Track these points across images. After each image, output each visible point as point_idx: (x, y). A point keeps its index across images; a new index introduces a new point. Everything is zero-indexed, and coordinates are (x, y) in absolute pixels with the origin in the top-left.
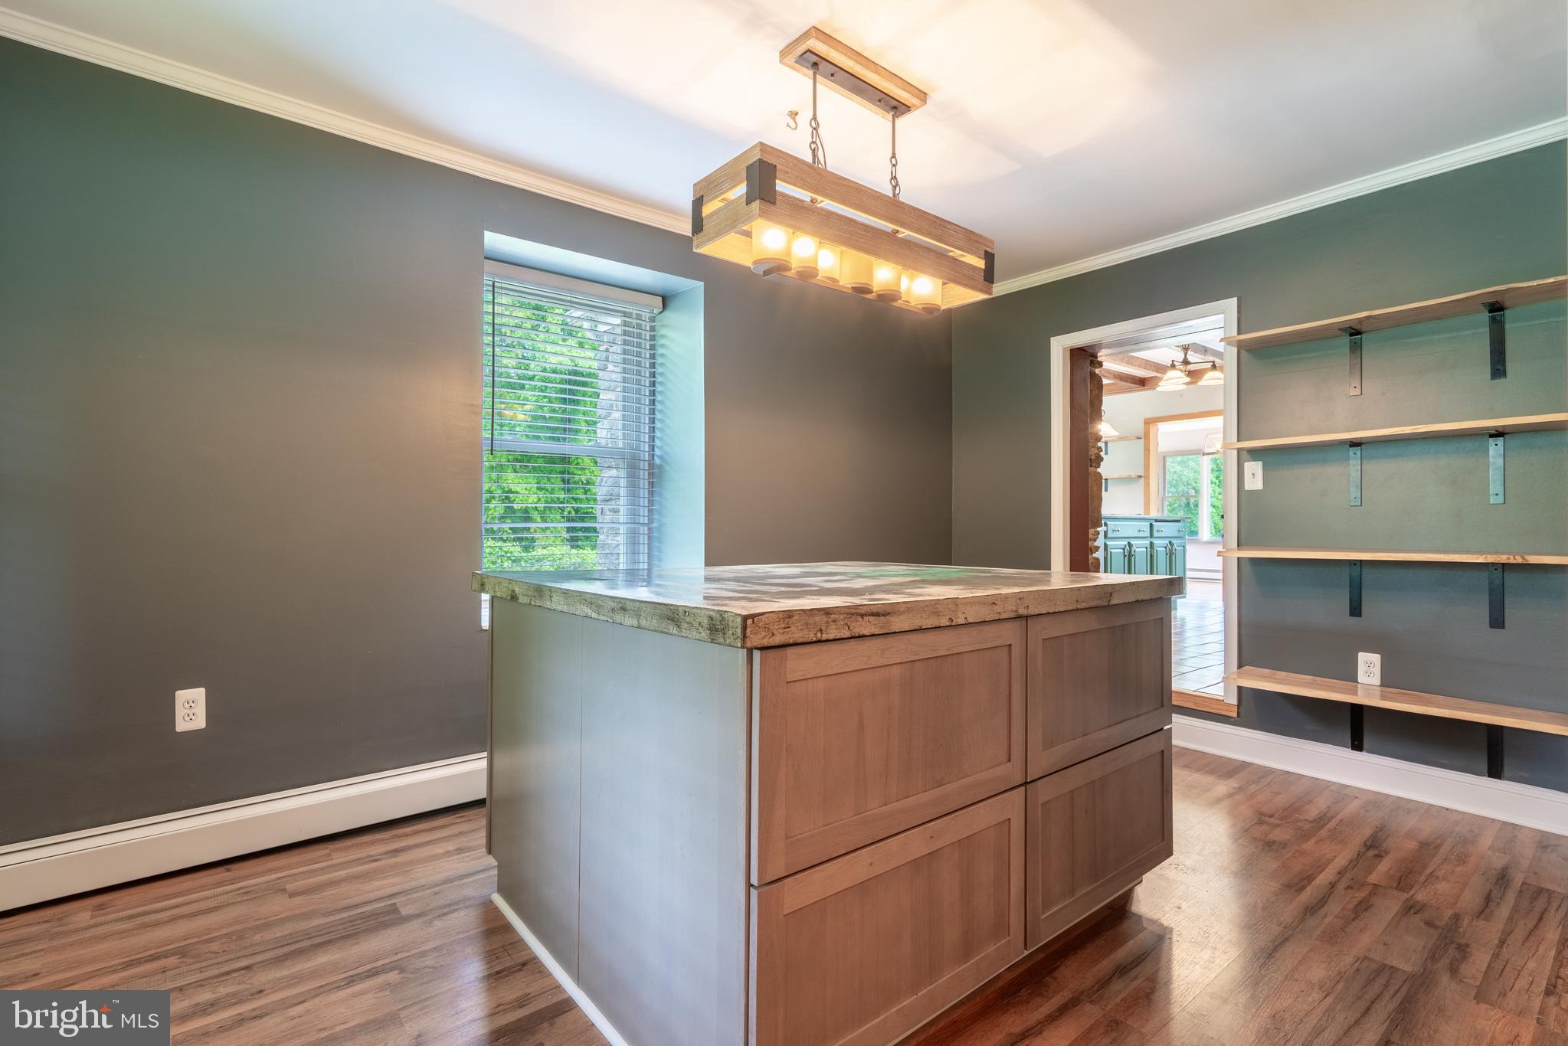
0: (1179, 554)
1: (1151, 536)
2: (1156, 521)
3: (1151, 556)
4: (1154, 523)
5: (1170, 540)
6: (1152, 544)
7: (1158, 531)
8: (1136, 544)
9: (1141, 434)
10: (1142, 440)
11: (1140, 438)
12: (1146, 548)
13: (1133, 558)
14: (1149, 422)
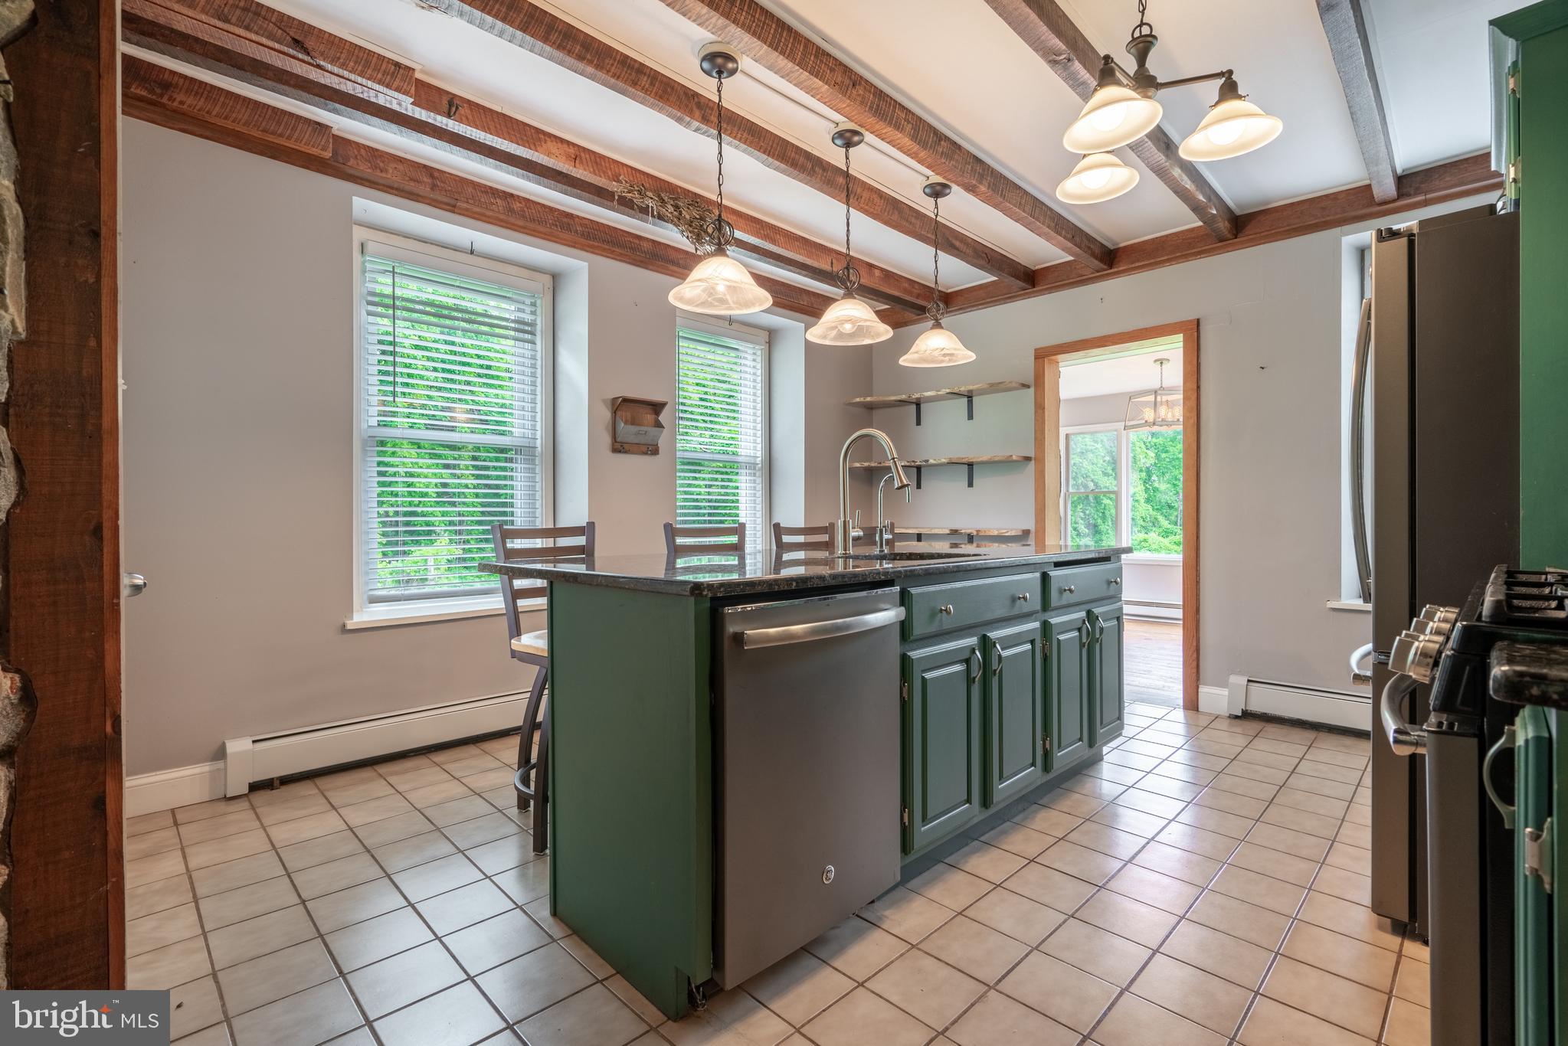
0: (1108, 640)
1: (1046, 605)
2: (1058, 565)
3: (1046, 659)
4: (1055, 573)
5: (1088, 607)
6: (1046, 627)
7: (1062, 591)
8: (1001, 640)
9: (1030, 378)
10: (1032, 390)
11: (1028, 387)
12: (1032, 642)
13: (995, 680)
14: (1045, 356)
